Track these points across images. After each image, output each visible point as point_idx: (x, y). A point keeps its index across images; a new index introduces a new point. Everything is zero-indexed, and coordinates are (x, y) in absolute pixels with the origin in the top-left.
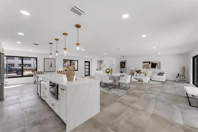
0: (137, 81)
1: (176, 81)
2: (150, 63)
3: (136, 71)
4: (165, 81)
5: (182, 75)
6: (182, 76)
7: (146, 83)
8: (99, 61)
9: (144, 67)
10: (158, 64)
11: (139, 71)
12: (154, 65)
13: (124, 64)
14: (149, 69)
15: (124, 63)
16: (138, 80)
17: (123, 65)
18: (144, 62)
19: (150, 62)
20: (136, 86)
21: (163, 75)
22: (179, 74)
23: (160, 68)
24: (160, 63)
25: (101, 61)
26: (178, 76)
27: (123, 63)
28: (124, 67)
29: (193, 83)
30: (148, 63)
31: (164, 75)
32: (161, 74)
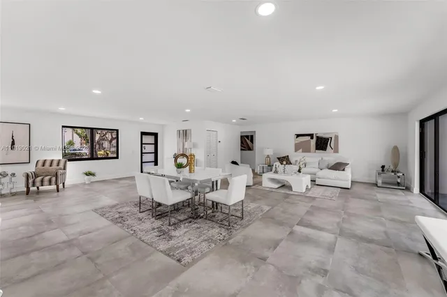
0: (277, 186)
1: (376, 185)
2: (312, 138)
3: (279, 159)
4: (349, 187)
5: (392, 167)
6: (392, 172)
7: (300, 195)
8: (181, 132)
9: (297, 148)
10: (333, 139)
11: (284, 157)
12: (322, 143)
13: (252, 141)
14: (309, 151)
15: (252, 137)
16: (280, 185)
17: (249, 142)
18: (298, 136)
19: (311, 136)
20: (266, 208)
21: (344, 170)
22: (383, 167)
23: (336, 151)
24: (337, 137)
25: (186, 131)
26: (383, 170)
27: (247, 137)
28: (250, 149)
29: (422, 190)
30: (309, 138)
31: (348, 169)
32: (339, 166)
